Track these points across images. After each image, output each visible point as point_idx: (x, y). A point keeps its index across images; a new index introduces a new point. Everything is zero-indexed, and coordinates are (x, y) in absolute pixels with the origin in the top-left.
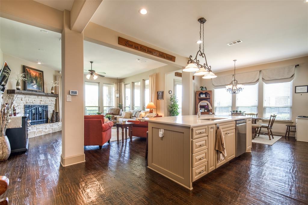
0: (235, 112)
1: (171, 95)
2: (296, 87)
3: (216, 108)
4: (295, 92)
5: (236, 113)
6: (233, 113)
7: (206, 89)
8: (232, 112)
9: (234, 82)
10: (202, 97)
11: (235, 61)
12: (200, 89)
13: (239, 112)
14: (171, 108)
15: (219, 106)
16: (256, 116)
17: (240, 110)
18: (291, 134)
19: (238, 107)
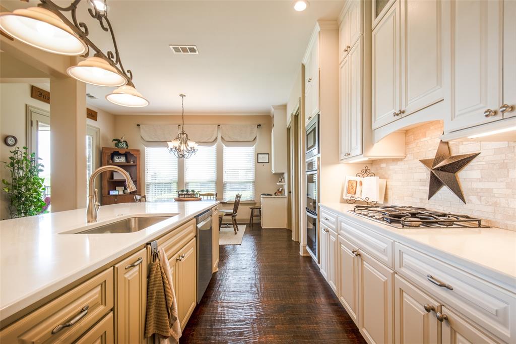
0: (185, 192)
1: (13, 149)
2: (258, 154)
3: (148, 185)
4: (257, 161)
5: (186, 194)
6: (182, 195)
7: (127, 145)
8: (180, 193)
9: (182, 135)
10: (118, 161)
11: (183, 96)
12: (112, 145)
13: (191, 192)
14: (15, 187)
15: (153, 181)
16: (215, 196)
17: (192, 189)
18: (255, 220)
19: (187, 184)
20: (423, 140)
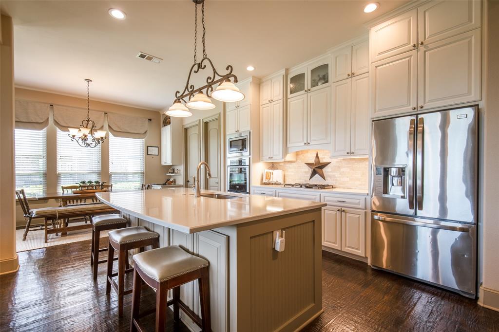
2: (148, 147)
4: (146, 153)
6: (84, 187)
11: (89, 81)
13: (95, 184)
20: (307, 154)
